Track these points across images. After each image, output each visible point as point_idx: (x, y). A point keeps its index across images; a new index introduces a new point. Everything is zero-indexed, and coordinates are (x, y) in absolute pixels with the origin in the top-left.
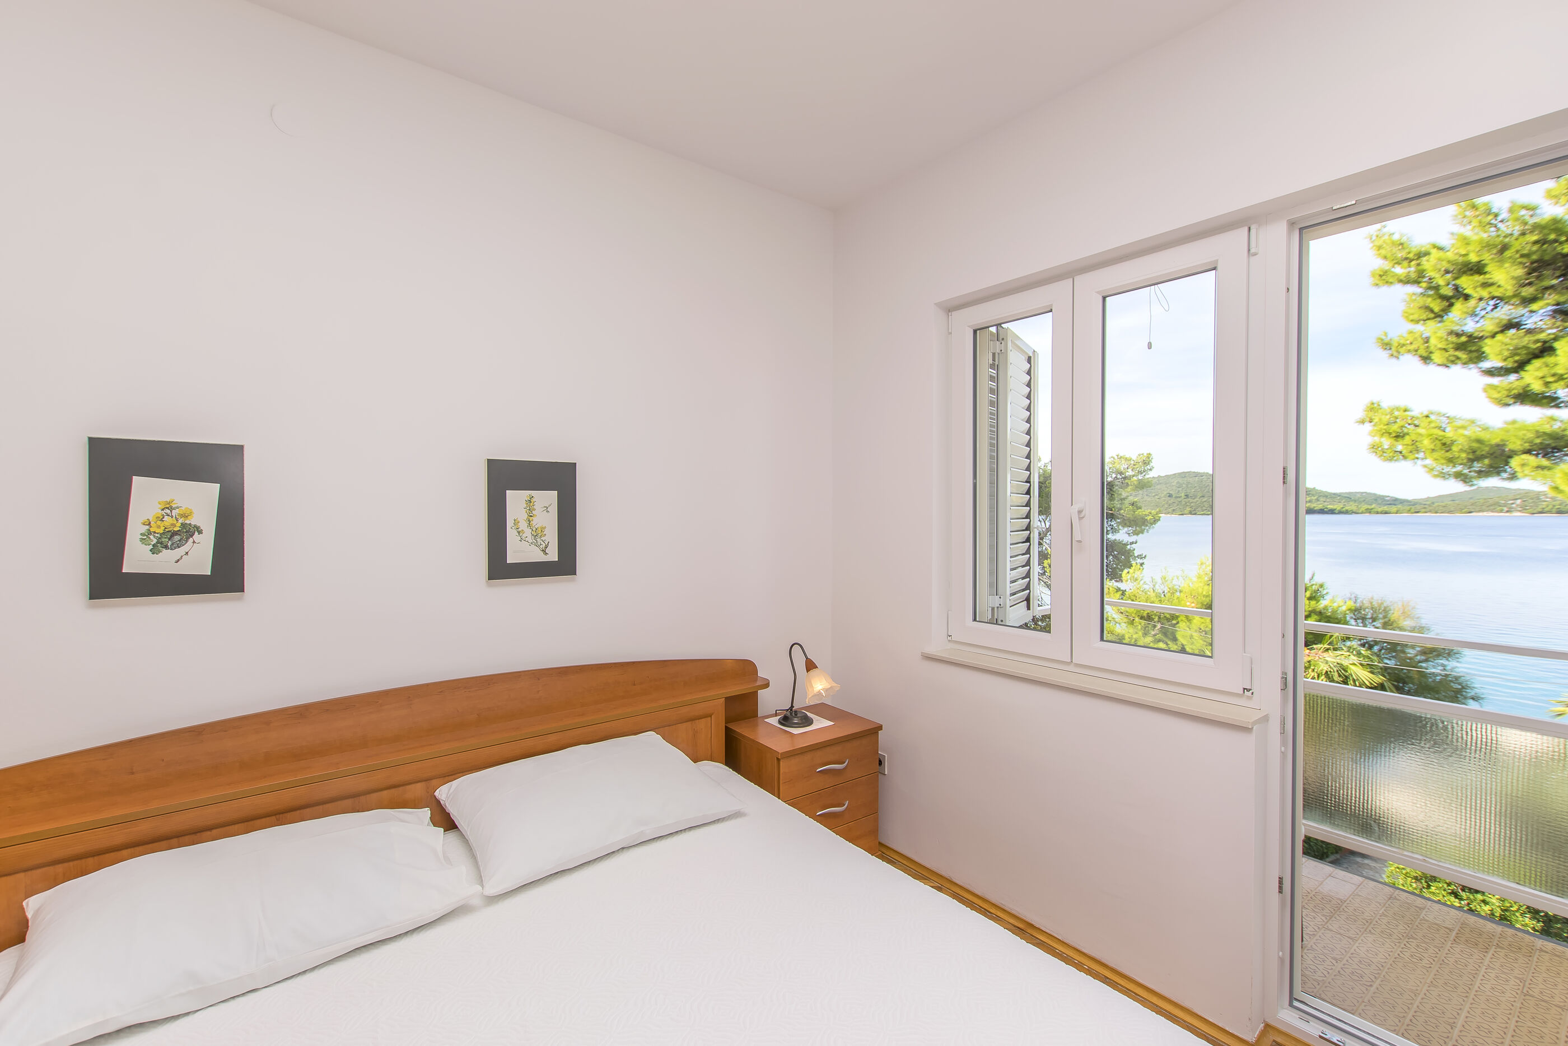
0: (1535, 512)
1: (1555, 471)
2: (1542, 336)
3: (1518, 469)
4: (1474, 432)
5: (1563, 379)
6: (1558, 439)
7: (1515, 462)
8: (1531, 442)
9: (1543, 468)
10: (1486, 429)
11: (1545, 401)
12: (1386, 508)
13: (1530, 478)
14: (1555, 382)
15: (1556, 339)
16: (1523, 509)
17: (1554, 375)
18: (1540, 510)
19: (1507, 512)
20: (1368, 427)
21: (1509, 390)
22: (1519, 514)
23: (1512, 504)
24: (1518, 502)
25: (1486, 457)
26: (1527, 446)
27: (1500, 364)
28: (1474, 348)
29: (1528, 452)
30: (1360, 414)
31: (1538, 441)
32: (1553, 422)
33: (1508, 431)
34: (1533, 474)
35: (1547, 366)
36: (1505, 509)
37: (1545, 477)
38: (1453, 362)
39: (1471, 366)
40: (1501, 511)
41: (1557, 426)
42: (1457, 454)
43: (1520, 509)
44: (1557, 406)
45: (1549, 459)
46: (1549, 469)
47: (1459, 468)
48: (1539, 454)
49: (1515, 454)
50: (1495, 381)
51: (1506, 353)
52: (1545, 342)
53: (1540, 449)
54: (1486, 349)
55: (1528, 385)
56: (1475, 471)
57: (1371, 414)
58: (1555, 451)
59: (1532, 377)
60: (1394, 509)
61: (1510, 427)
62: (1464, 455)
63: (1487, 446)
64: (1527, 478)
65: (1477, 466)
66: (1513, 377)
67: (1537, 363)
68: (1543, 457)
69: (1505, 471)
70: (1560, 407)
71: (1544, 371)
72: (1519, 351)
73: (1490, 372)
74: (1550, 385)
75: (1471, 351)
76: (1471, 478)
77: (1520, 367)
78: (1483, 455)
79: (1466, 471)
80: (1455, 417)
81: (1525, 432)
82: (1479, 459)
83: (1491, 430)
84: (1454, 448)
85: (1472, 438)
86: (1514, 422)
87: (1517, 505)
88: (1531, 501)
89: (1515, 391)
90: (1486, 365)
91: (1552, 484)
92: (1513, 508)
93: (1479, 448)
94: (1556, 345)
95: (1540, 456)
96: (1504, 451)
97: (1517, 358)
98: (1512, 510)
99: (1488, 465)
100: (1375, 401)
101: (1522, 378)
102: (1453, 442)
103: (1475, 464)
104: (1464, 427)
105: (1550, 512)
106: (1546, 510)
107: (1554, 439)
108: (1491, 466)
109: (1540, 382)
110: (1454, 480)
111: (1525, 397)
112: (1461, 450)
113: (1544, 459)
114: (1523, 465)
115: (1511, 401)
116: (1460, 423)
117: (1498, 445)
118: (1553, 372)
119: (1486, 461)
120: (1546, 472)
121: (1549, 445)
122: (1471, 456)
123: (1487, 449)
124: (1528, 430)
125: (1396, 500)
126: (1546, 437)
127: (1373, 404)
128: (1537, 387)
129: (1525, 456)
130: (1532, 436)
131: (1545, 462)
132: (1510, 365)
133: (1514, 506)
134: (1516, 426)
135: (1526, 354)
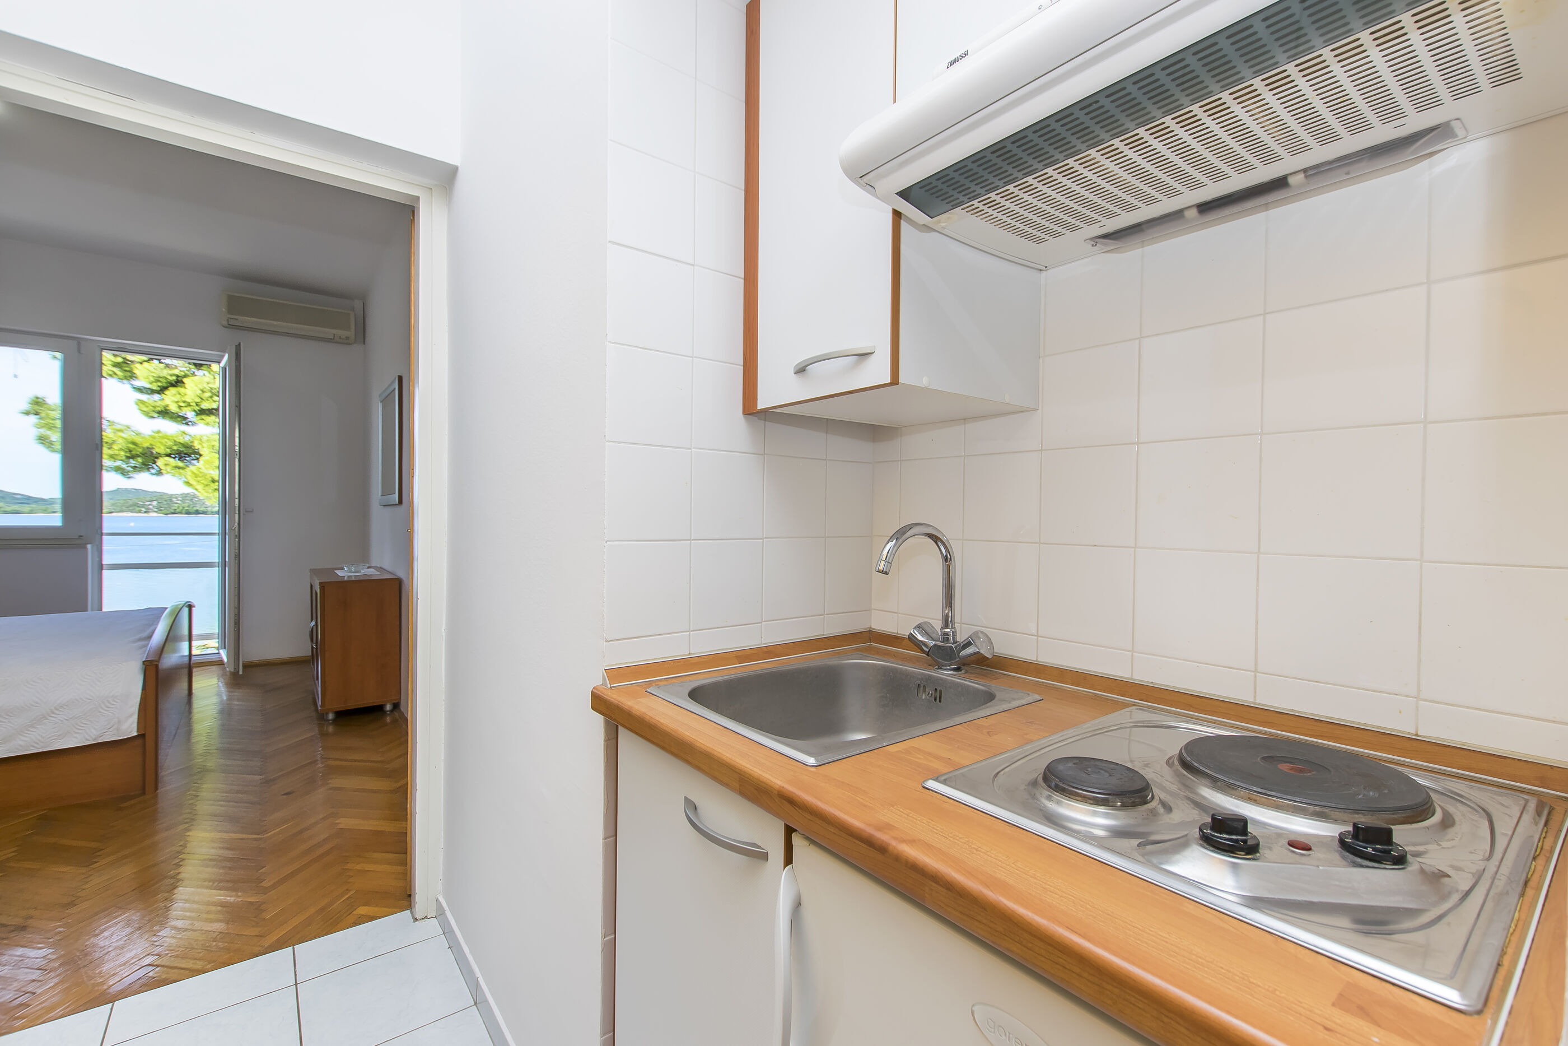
0: (169, 513)
1: (187, 470)
2: (176, 372)
3: (162, 467)
4: (130, 436)
5: (190, 406)
6: (188, 448)
7: (161, 462)
8: (171, 448)
9: (179, 468)
10: (138, 434)
11: (179, 419)
12: (16, 507)
13: (171, 474)
14: (186, 407)
15: (185, 376)
16: (159, 510)
17: (184, 402)
18: (173, 511)
19: (145, 512)
20: (33, 419)
21: (154, 407)
22: (155, 514)
23: (150, 505)
24: (155, 503)
25: (139, 456)
26: (169, 451)
27: (149, 386)
28: (127, 369)
29: (169, 455)
30: (26, 406)
31: (175, 448)
32: (184, 435)
33: (154, 438)
34: (172, 471)
35: (180, 394)
36: (144, 510)
37: (180, 474)
38: (110, 375)
39: (125, 381)
40: (140, 512)
41: (186, 439)
42: (117, 452)
43: (156, 510)
44: (187, 424)
45: (182, 461)
46: (183, 468)
47: (119, 463)
48: (176, 457)
49: (161, 457)
50: (144, 397)
51: (152, 379)
52: (178, 376)
53: (177, 454)
54: (136, 371)
55: (167, 406)
56: (131, 467)
57: (36, 407)
58: (187, 456)
59: (170, 399)
60: (27, 508)
61: (156, 435)
62: (122, 453)
63: (140, 448)
64: (169, 474)
65: (133, 462)
66: (157, 397)
67: (172, 390)
68: (179, 460)
69: (153, 468)
70: (188, 425)
71: (178, 398)
72: (160, 379)
73: (140, 390)
74: (182, 408)
75: (126, 371)
76: (129, 471)
77: (162, 390)
78: (137, 454)
79: (124, 466)
80: (113, 422)
81: (166, 440)
82: (133, 457)
83: (143, 436)
84: (115, 447)
85: (129, 440)
86: (159, 432)
87: (154, 506)
88: (165, 503)
89: (159, 409)
90: (137, 383)
91: (186, 480)
92: (150, 509)
93: (134, 449)
94: (185, 380)
95: (177, 459)
96: (152, 453)
97: (160, 384)
98: (150, 510)
99: (142, 463)
100: (39, 396)
101: (163, 399)
102: (114, 442)
103: (131, 461)
104: (121, 431)
105: (181, 513)
106: (178, 510)
107: (185, 448)
108: (143, 464)
109: (176, 405)
110: (115, 473)
111: (165, 413)
112: (121, 449)
113: (179, 462)
114: (166, 465)
115: (156, 415)
116: (119, 427)
117: (148, 448)
118: (183, 399)
119: (140, 460)
120: (181, 471)
121: (182, 451)
122: (128, 455)
123: (140, 450)
124: (168, 439)
125: (29, 498)
126: (180, 446)
127: (37, 398)
128: (173, 408)
129: (167, 458)
130: (172, 444)
131: (180, 464)
132: (155, 388)
133: (150, 507)
134: (160, 435)
135: (166, 383)
